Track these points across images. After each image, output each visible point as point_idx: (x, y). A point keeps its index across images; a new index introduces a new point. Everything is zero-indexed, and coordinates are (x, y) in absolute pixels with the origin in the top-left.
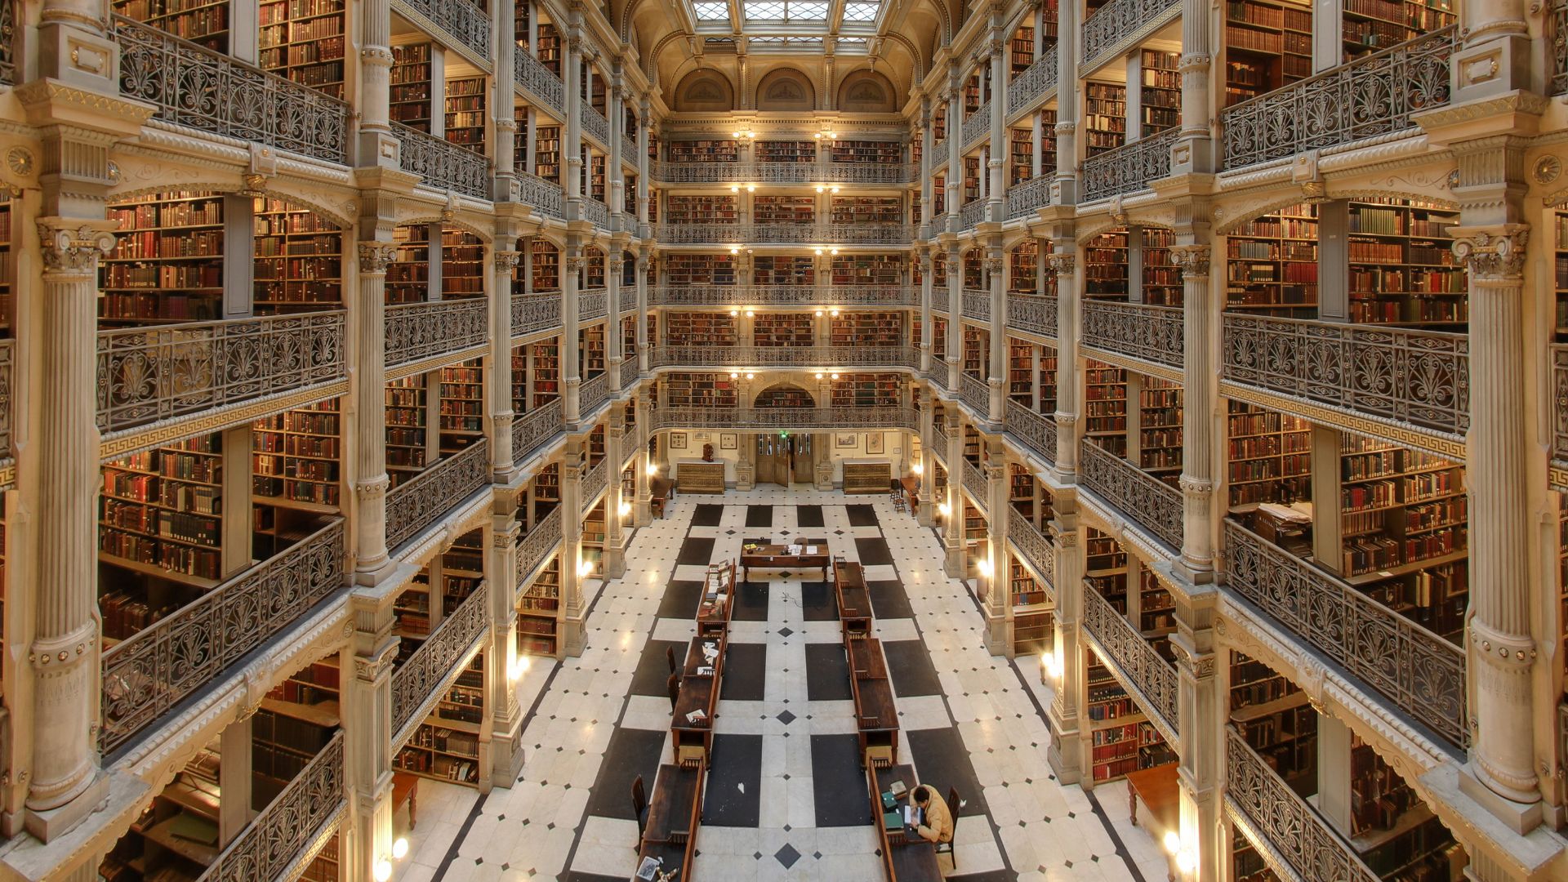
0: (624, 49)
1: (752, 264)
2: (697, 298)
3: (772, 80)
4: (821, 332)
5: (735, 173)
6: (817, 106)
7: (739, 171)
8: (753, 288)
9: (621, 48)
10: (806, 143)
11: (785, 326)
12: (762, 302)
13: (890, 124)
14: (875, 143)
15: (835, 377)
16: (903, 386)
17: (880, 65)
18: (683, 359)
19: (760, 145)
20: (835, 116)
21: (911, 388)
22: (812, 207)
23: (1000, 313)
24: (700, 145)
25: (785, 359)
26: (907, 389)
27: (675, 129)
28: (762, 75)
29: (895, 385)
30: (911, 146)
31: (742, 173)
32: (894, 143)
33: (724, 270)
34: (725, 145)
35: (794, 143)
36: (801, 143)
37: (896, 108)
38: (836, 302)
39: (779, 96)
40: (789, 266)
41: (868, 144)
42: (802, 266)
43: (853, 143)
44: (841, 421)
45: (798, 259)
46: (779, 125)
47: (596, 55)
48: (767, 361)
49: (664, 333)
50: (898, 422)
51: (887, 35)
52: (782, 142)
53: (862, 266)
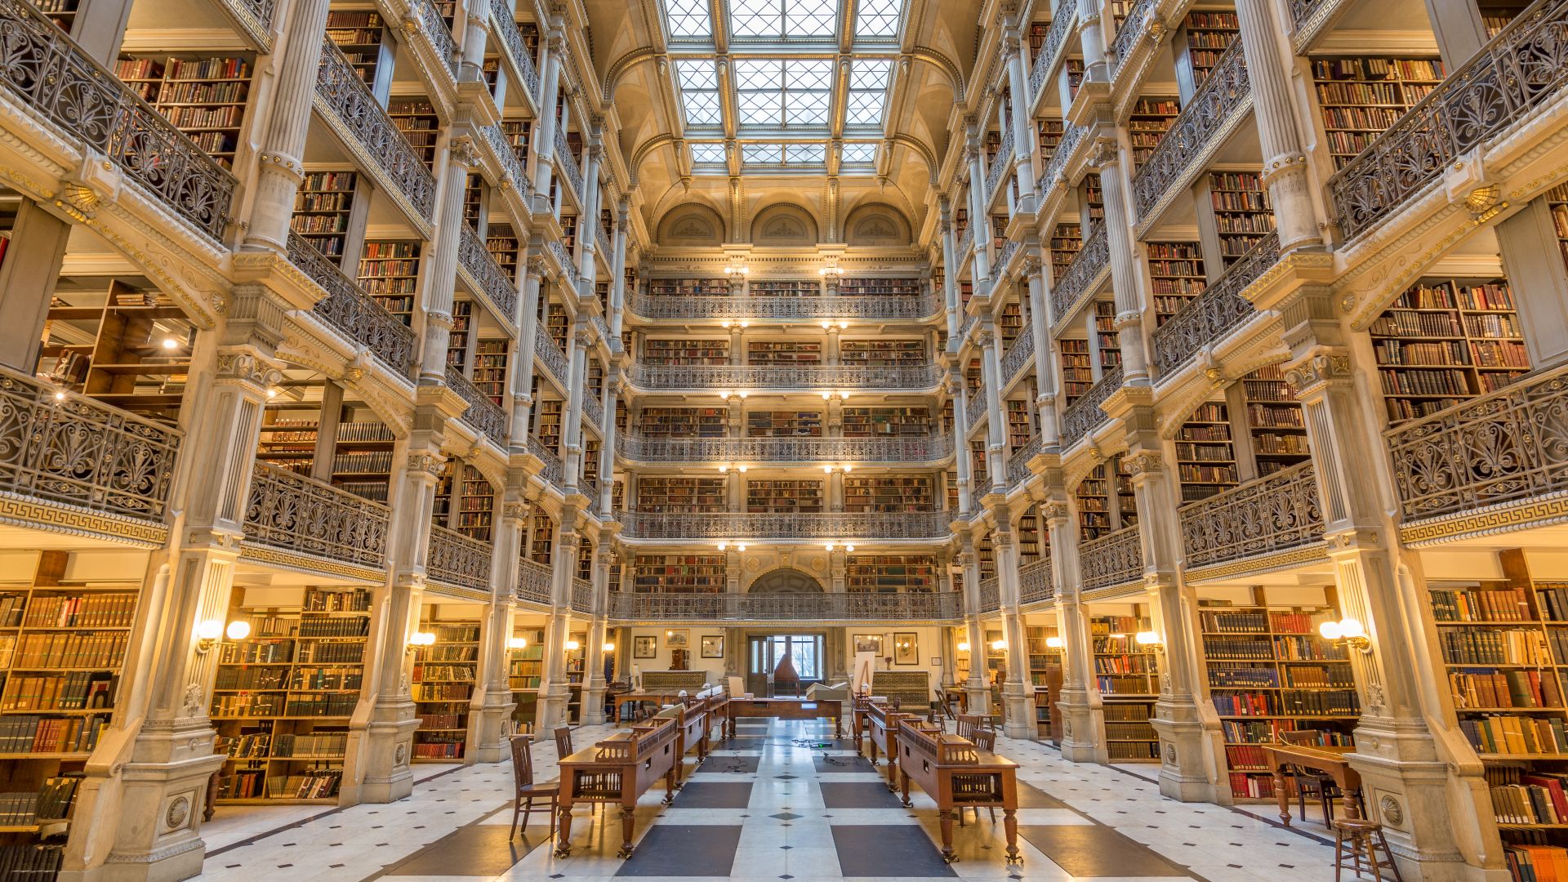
0: (605, 106)
1: (746, 420)
2: (679, 453)
3: (767, 216)
4: (833, 497)
5: (726, 308)
6: (821, 239)
7: (731, 306)
8: (747, 441)
9: (602, 105)
10: (808, 283)
11: (786, 495)
12: (759, 457)
13: (905, 260)
14: (890, 280)
15: (850, 549)
16: (940, 570)
17: (890, 193)
18: (656, 530)
19: (756, 287)
20: (840, 250)
21: (949, 573)
22: (818, 355)
23: (1044, 318)
24: (686, 283)
25: (786, 530)
26: (946, 575)
27: (656, 268)
28: (759, 208)
29: (929, 571)
30: (932, 282)
31: (734, 310)
32: (913, 280)
33: (711, 422)
34: (715, 283)
35: (794, 284)
36: (803, 283)
37: (911, 238)
38: (849, 457)
39: (777, 233)
40: (790, 423)
41: (882, 280)
42: (806, 423)
43: (863, 280)
44: (859, 611)
45: (801, 415)
46: (776, 264)
47: (575, 90)
48: (763, 531)
49: (633, 504)
50: (936, 614)
51: (896, 137)
52: (781, 283)
53: (879, 421)
